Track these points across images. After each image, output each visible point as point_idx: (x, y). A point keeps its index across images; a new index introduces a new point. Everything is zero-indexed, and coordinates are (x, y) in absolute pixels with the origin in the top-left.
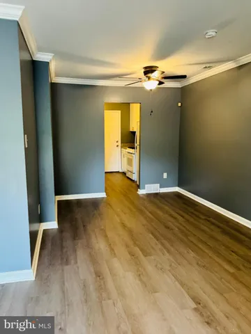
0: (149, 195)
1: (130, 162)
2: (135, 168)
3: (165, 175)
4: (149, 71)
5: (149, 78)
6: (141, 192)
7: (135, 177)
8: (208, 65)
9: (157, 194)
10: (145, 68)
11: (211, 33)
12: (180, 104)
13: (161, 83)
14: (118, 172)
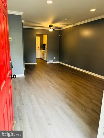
0: (50, 64)
1: (43, 54)
2: (45, 56)
3: (55, 58)
4: (50, 26)
5: (50, 28)
6: (48, 63)
7: (45, 59)
8: (67, 25)
9: (52, 63)
10: (49, 25)
11: (66, 19)
12: (59, 36)
13: (54, 29)
14: (39, 58)
